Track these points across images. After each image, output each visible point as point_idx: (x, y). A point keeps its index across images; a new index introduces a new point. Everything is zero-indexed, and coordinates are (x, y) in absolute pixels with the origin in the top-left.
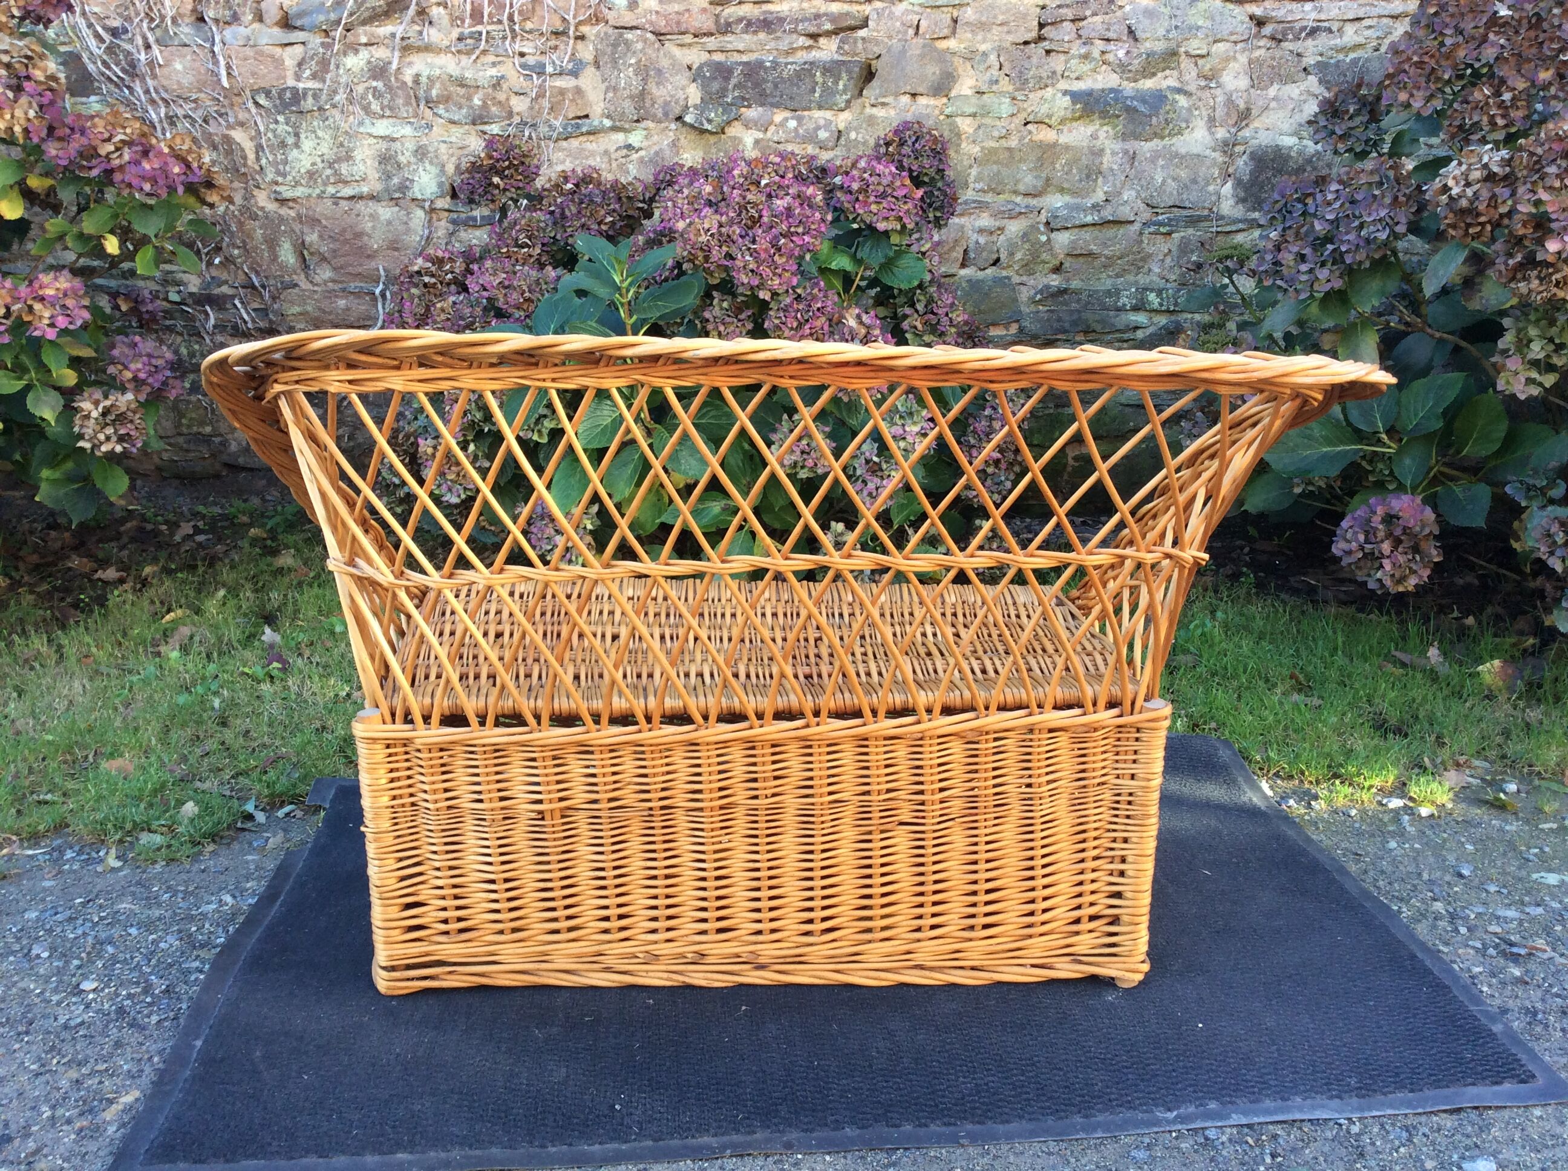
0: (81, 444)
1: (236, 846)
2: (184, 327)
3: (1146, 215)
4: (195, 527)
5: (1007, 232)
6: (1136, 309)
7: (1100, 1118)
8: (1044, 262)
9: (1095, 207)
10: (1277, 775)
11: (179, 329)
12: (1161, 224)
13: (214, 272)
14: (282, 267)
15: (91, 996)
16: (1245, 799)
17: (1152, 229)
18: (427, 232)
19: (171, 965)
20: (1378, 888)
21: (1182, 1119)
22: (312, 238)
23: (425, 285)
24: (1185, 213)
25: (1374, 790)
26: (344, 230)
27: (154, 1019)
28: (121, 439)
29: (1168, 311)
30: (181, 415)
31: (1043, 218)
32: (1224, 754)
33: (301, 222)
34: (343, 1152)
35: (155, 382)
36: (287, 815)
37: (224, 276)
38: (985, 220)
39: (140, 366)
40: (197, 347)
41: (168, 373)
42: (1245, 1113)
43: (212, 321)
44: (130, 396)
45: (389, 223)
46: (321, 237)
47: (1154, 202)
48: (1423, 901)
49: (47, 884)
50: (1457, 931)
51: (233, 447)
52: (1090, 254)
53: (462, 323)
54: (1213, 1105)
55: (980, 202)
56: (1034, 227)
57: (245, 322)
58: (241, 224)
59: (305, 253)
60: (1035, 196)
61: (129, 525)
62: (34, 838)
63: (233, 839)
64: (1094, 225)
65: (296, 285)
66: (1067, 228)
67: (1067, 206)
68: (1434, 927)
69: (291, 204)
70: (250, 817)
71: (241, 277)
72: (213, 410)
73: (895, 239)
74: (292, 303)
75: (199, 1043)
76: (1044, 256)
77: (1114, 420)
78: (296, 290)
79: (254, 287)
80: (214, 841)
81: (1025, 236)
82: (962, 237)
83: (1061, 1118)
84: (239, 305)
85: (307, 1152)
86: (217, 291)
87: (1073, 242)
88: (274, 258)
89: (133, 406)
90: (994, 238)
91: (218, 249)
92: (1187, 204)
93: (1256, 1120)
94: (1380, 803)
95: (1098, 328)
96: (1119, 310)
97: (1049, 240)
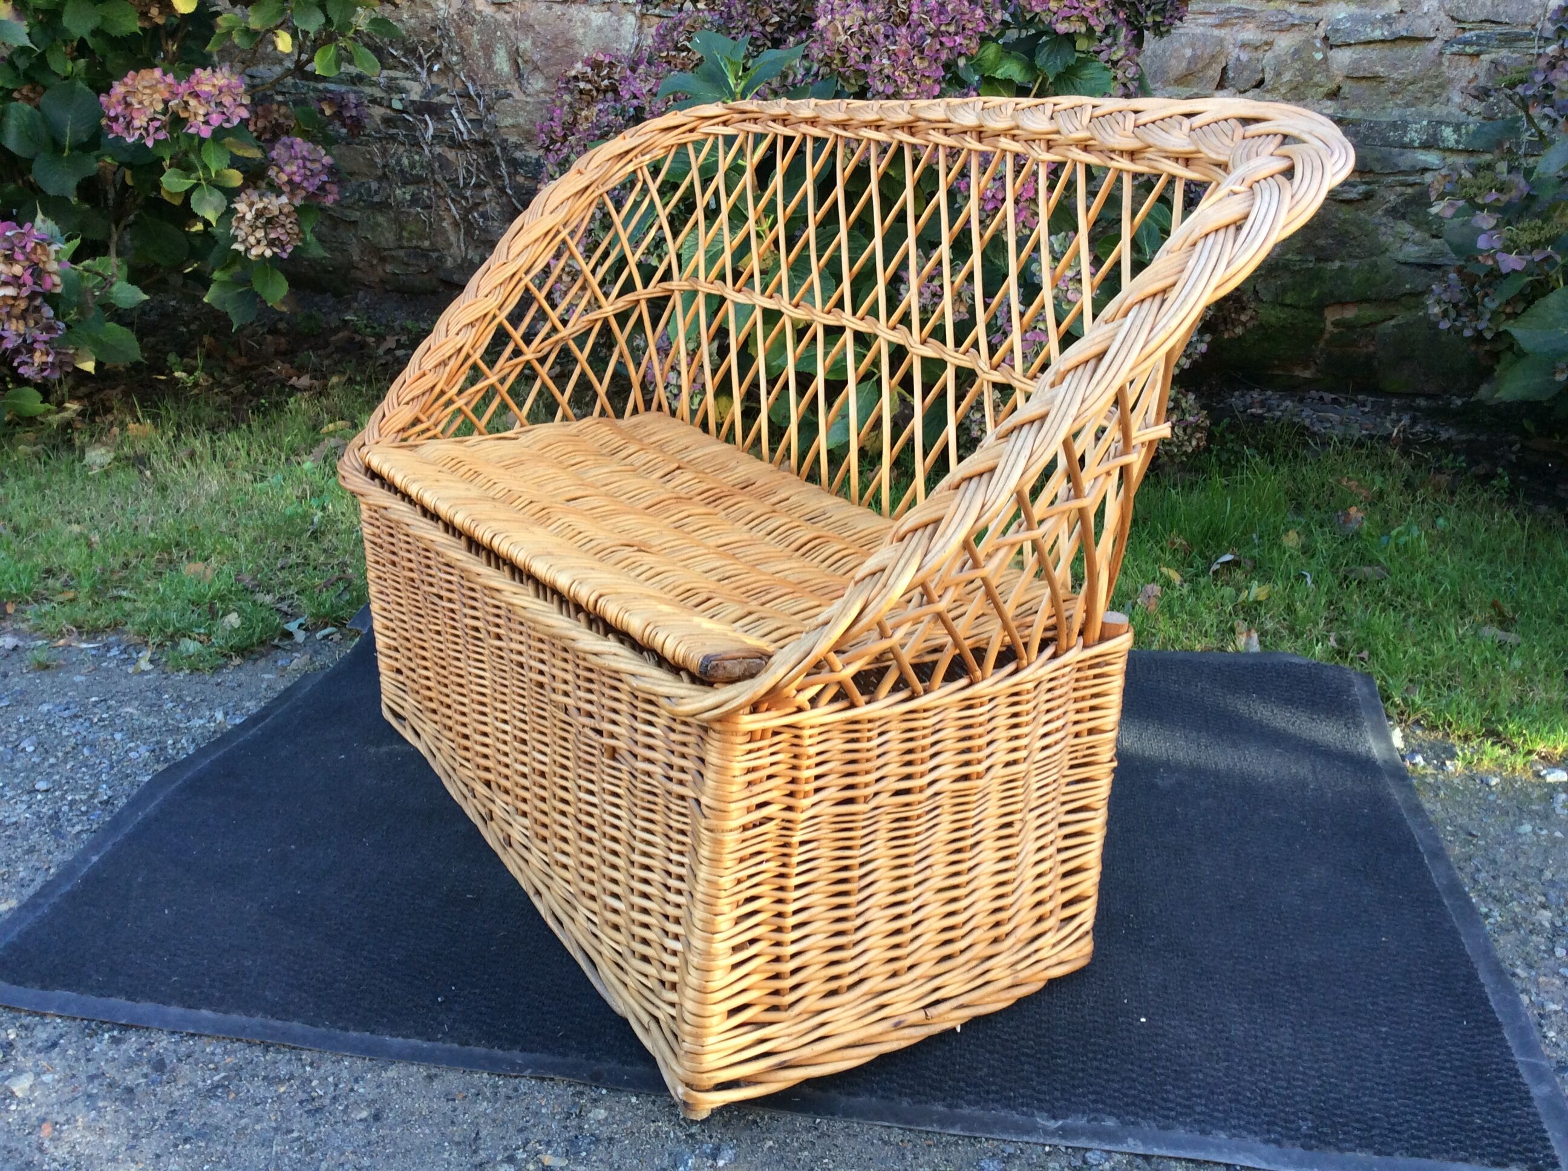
0: (235, 246)
1: (261, 663)
2: (405, 136)
3: (1450, 30)
4: (398, 341)
5: (1276, 47)
6: (1426, 146)
7: (966, 1111)
8: (1317, 85)
9: (1387, 20)
10: (1417, 722)
11: (401, 138)
12: (1467, 43)
13: (435, 80)
14: (496, 76)
15: (39, 797)
16: (1361, 749)
17: (1455, 48)
18: (636, 39)
19: (128, 776)
20: (1476, 881)
21: (1065, 1133)
22: (525, 45)
23: (581, 92)
24: (1499, 29)
25: (1535, 757)
26: (555, 38)
27: (78, 828)
28: (271, 243)
29: (1466, 151)
30: (403, 228)
31: (1321, 32)
32: (1359, 690)
33: (516, 28)
34: (151, 998)
35: (310, 186)
36: (326, 637)
37: (444, 84)
38: (1250, 33)
39: (295, 168)
40: (417, 157)
41: (325, 178)
42: (1145, 1142)
43: (431, 131)
44: (284, 199)
45: (600, 29)
46: (534, 43)
47: (1461, 15)
48: (1527, 907)
49: (78, 679)
50: (1551, 952)
51: (449, 263)
52: (1375, 78)
53: (597, 132)
54: (1110, 1123)
55: (1245, 11)
56: (1308, 43)
57: (461, 133)
58: (459, 29)
59: (520, 60)
60: (1313, 5)
61: (341, 335)
62: (94, 632)
63: (262, 655)
64: (1383, 41)
65: (509, 95)
66: (1349, 45)
67: (1351, 18)
68: (1524, 942)
69: (507, 8)
70: (289, 635)
71: (459, 85)
72: (431, 224)
73: (1082, 44)
74: (506, 114)
75: (95, 859)
76: (1318, 78)
77: (1388, 278)
78: (510, 101)
79: (469, 96)
80: (243, 656)
81: (1296, 53)
82: (1221, 52)
83: (920, 1102)
84: (456, 115)
85: (119, 992)
86: (435, 100)
87: (1356, 62)
88: (490, 66)
89: (286, 210)
90: (1259, 54)
91: (438, 55)
92: (1504, 19)
93: (1156, 1151)
94: (1537, 774)
95: (1377, 168)
96: (1404, 146)
97: (1325, 59)
